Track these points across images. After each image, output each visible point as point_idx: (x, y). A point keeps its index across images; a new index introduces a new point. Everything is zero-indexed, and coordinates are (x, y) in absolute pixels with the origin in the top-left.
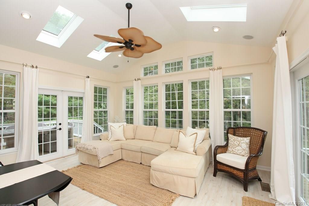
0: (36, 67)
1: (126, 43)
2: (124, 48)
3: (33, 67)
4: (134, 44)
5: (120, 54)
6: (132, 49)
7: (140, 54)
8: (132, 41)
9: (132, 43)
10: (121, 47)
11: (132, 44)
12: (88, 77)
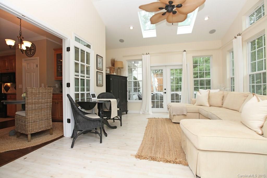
0: (149, 54)
1: (167, 7)
2: (166, 14)
3: (147, 54)
4: (175, 6)
5: (164, 23)
6: (174, 13)
7: (183, 16)
8: (172, 2)
9: (173, 4)
10: (164, 14)
11: (173, 6)
12: (185, 51)
